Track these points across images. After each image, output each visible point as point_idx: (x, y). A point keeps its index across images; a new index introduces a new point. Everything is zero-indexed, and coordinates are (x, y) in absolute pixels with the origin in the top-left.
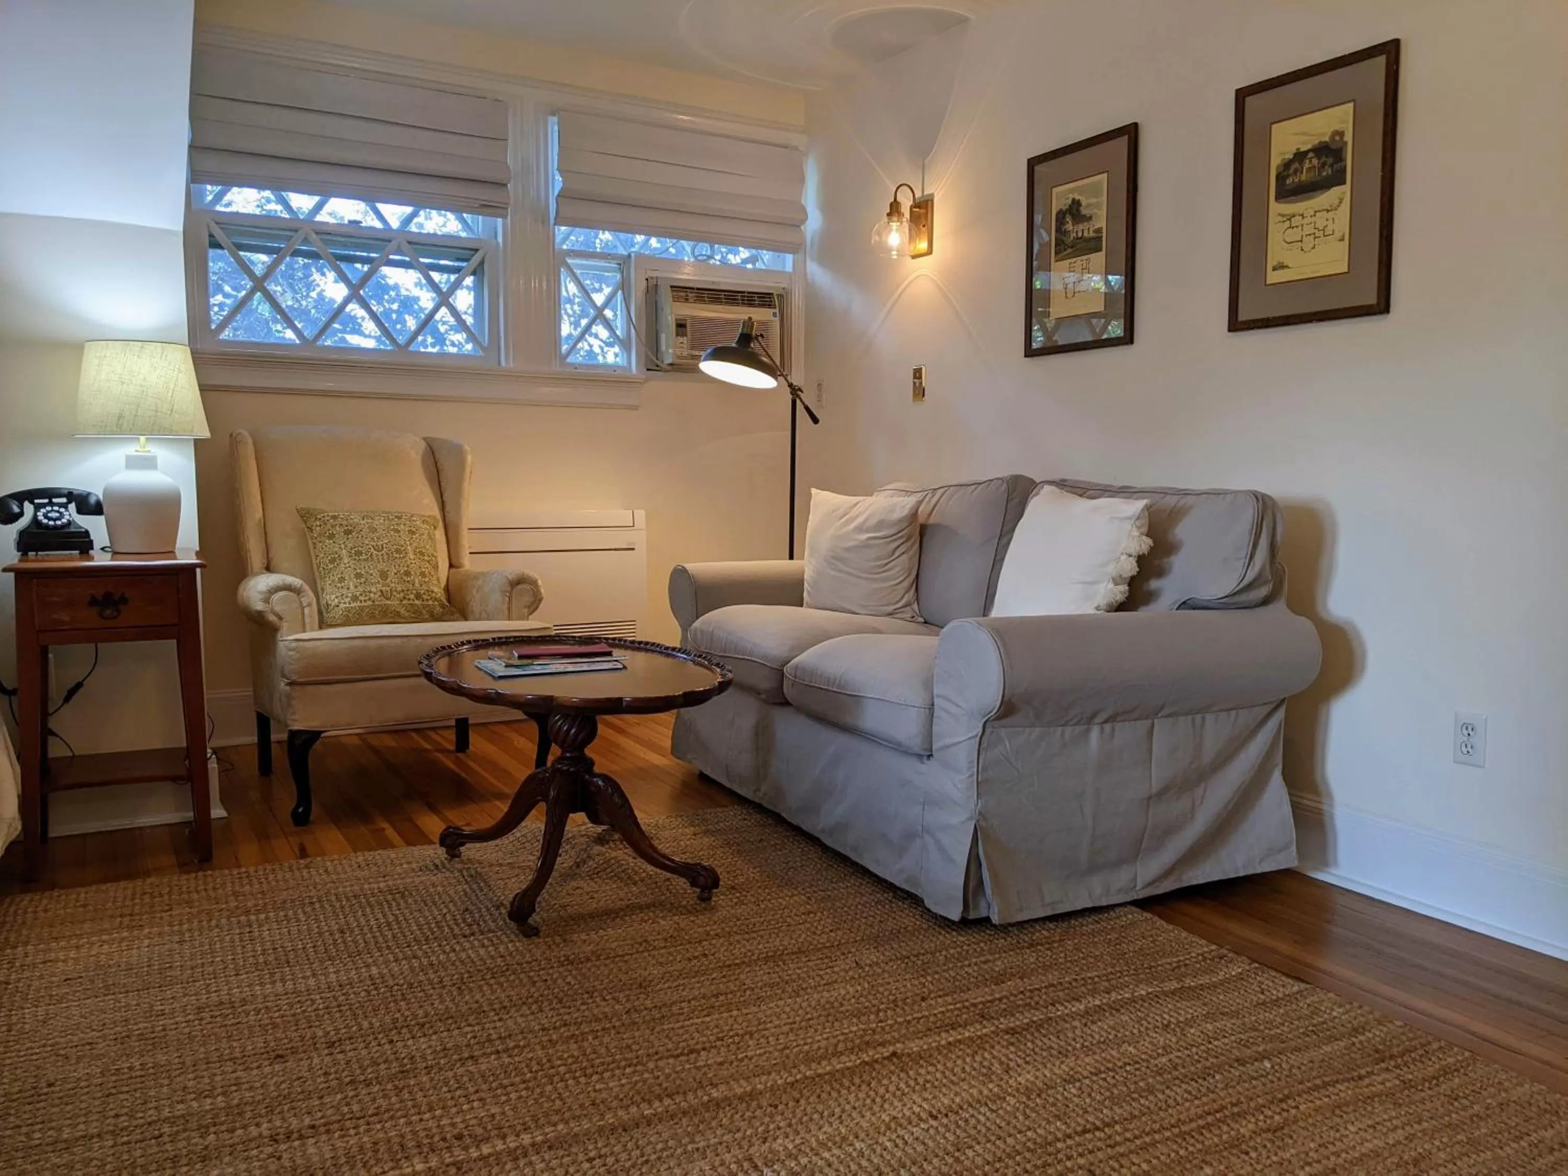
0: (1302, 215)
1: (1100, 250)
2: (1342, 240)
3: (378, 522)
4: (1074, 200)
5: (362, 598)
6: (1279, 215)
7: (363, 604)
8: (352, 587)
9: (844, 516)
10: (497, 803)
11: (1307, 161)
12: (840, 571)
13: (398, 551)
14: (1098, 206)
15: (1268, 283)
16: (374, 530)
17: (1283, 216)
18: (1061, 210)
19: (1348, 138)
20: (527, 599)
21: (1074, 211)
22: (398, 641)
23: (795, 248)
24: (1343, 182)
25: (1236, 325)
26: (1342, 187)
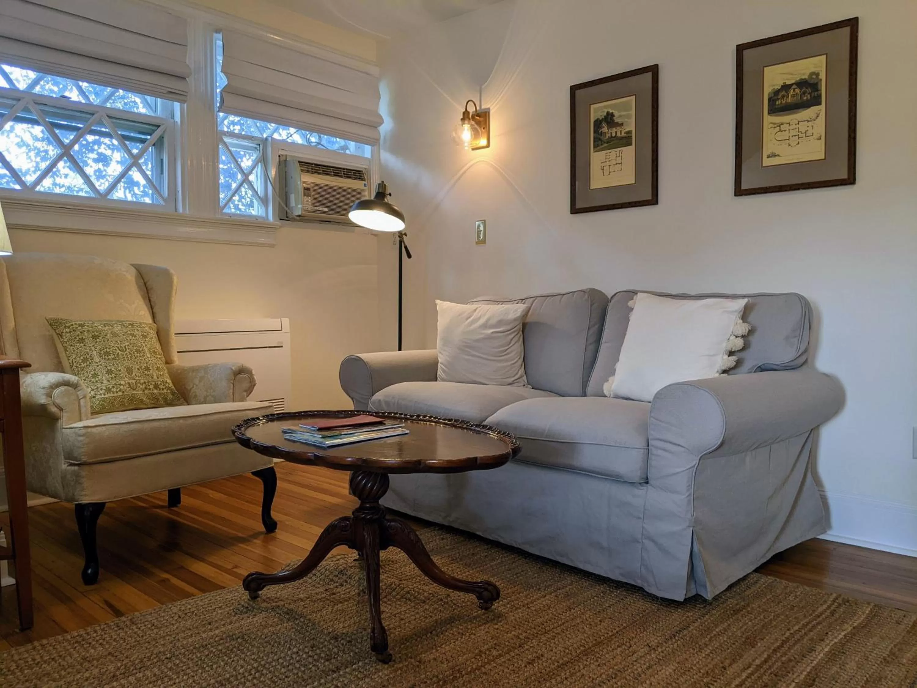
0: (789, 124)
1: (630, 144)
2: (820, 139)
3: (117, 328)
4: (608, 113)
5: (114, 390)
6: (771, 123)
7: (116, 395)
8: (105, 381)
9: (469, 318)
10: (242, 545)
11: (792, 90)
12: (473, 356)
13: (138, 351)
14: (629, 117)
15: (764, 165)
16: (115, 335)
17: (774, 124)
18: (598, 119)
19: (823, 76)
20: (246, 385)
21: (609, 119)
22: (166, 423)
23: (374, 142)
24: (819, 104)
25: (739, 192)
26: (820, 106)
